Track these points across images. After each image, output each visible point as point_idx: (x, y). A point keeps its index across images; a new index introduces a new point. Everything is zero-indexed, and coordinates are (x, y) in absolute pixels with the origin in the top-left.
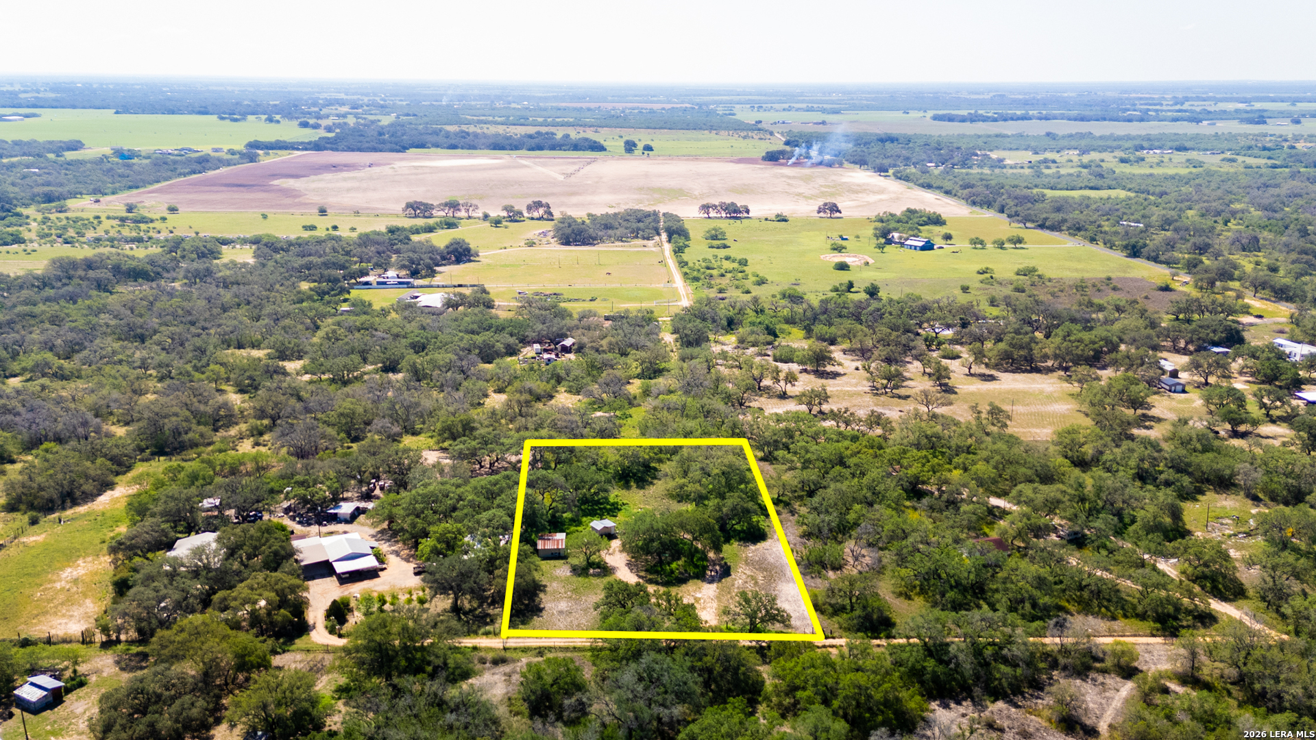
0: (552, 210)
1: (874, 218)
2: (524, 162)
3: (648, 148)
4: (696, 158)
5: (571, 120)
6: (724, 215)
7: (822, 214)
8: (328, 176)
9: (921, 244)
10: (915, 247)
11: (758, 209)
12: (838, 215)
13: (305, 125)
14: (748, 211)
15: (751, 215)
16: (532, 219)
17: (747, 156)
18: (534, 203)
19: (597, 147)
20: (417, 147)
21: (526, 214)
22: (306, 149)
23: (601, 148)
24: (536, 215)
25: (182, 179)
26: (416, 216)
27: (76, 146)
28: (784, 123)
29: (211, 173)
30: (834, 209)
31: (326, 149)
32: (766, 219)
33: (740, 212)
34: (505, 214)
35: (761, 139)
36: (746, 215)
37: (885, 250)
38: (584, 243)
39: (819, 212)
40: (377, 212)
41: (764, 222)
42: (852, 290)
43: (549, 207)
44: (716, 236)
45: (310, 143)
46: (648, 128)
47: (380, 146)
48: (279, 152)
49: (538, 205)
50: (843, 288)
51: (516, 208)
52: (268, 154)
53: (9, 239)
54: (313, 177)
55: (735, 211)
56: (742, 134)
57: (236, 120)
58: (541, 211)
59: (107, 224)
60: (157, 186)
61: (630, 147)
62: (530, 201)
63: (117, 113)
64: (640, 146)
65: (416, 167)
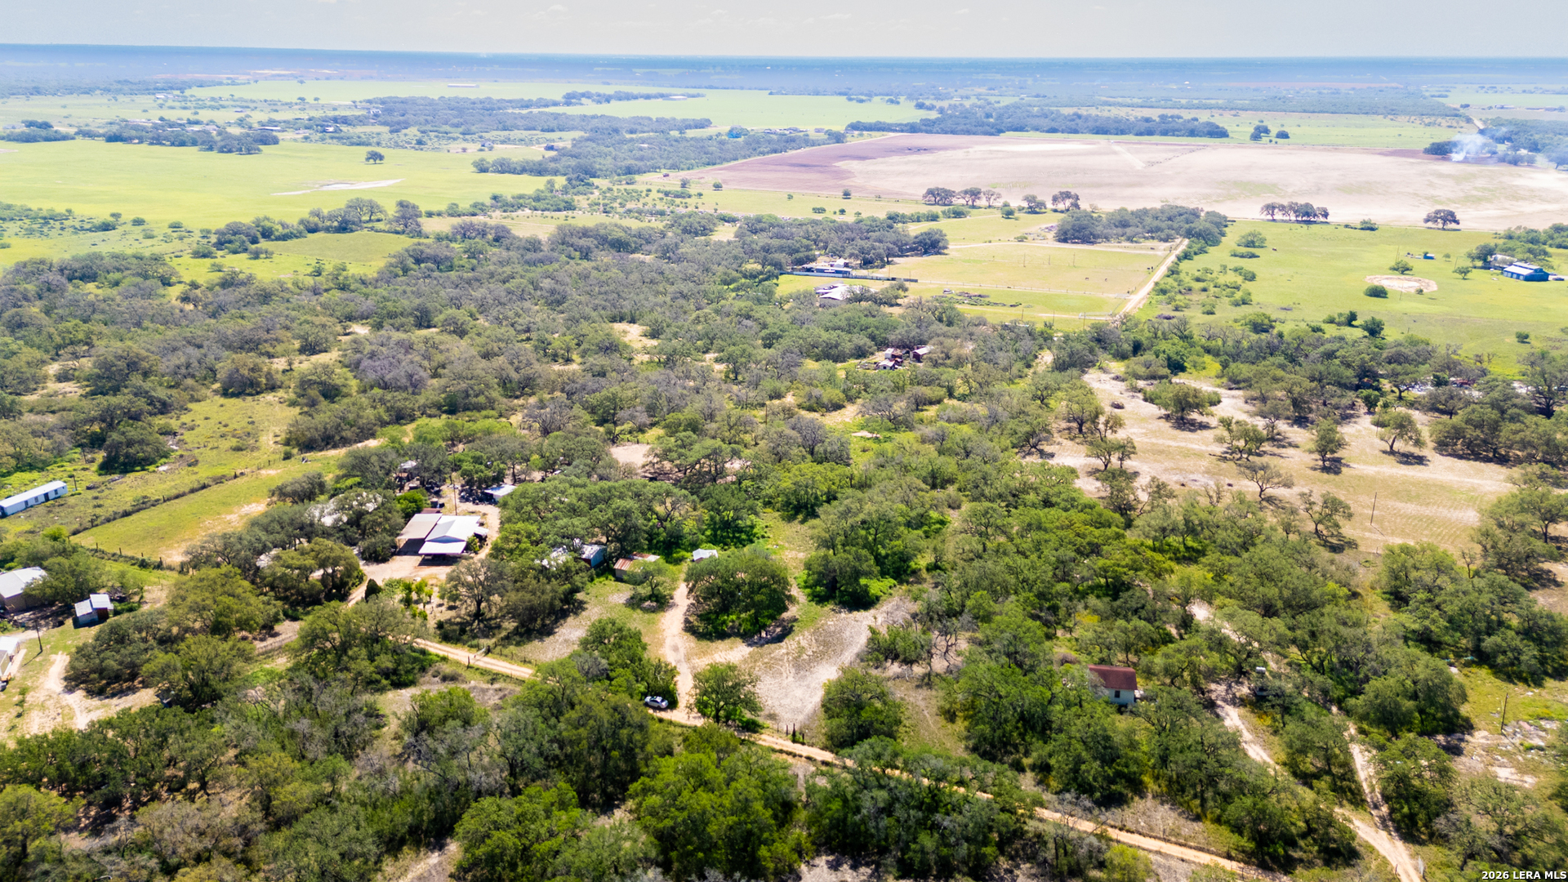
0: (1079, 202)
1: (1502, 233)
2: (1117, 148)
3: (1283, 135)
4: (1335, 148)
5: (1220, 102)
6: (1293, 218)
7: (1430, 224)
8: (895, 159)
9: (1526, 272)
10: (1518, 276)
11: (1343, 212)
12: (1453, 226)
13: (920, 106)
14: (1326, 215)
15: (1329, 219)
16: (1055, 211)
17: (1408, 147)
18: (1061, 193)
19: (1218, 133)
20: (1016, 130)
21: (1050, 205)
22: (902, 131)
23: (1223, 134)
24: (1061, 206)
25: (761, 157)
26: (936, 203)
27: (702, 124)
28: (1502, 108)
29: (791, 153)
30: (1450, 217)
31: (921, 131)
32: (1347, 226)
33: (1315, 215)
34: (1025, 204)
35: (1450, 127)
36: (1322, 219)
37: (1469, 275)
38: (1086, 240)
39: (1427, 221)
40: (897, 198)
41: (1342, 229)
42: (1354, 323)
43: (1078, 199)
44: (1253, 242)
45: (906, 125)
46: (1305, 111)
47: (974, 129)
48: (873, 133)
49: (1067, 195)
50: (1343, 319)
51: (1039, 199)
52: (861, 135)
53: (562, 205)
54: (880, 160)
55: (1308, 214)
56: (1427, 121)
57: (861, 101)
58: (1068, 202)
59: (654, 195)
60: (733, 163)
61: (1259, 133)
62: (1056, 192)
63: (771, 94)
64: (1274, 131)
65: (991, 152)
